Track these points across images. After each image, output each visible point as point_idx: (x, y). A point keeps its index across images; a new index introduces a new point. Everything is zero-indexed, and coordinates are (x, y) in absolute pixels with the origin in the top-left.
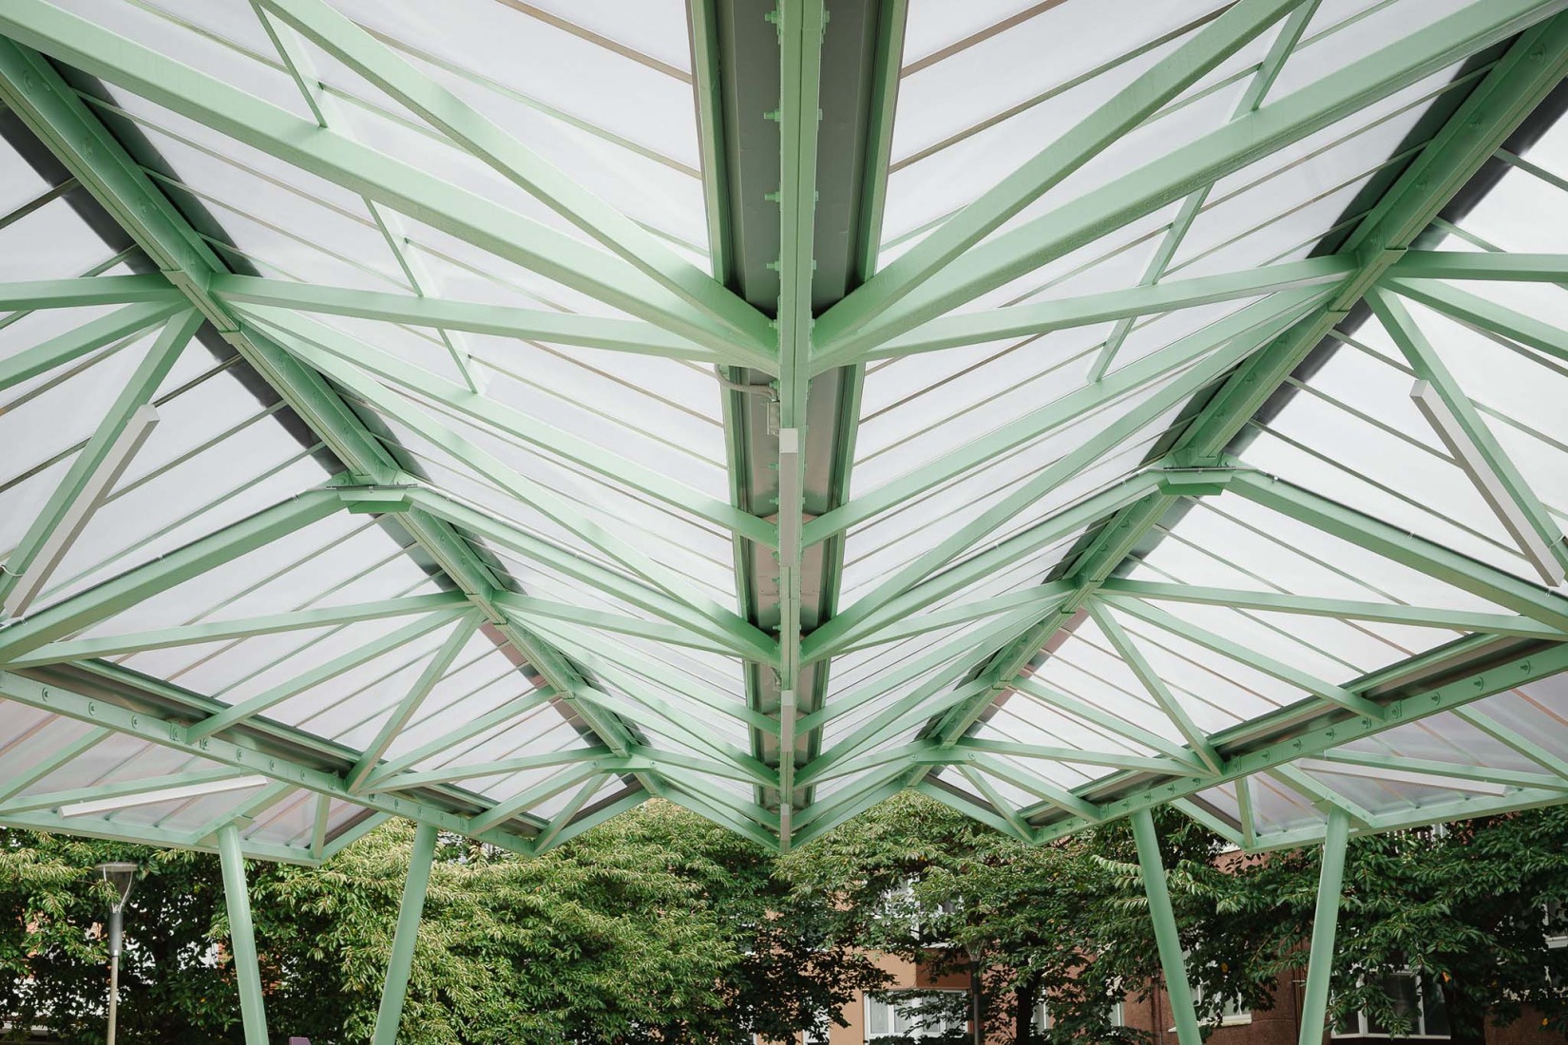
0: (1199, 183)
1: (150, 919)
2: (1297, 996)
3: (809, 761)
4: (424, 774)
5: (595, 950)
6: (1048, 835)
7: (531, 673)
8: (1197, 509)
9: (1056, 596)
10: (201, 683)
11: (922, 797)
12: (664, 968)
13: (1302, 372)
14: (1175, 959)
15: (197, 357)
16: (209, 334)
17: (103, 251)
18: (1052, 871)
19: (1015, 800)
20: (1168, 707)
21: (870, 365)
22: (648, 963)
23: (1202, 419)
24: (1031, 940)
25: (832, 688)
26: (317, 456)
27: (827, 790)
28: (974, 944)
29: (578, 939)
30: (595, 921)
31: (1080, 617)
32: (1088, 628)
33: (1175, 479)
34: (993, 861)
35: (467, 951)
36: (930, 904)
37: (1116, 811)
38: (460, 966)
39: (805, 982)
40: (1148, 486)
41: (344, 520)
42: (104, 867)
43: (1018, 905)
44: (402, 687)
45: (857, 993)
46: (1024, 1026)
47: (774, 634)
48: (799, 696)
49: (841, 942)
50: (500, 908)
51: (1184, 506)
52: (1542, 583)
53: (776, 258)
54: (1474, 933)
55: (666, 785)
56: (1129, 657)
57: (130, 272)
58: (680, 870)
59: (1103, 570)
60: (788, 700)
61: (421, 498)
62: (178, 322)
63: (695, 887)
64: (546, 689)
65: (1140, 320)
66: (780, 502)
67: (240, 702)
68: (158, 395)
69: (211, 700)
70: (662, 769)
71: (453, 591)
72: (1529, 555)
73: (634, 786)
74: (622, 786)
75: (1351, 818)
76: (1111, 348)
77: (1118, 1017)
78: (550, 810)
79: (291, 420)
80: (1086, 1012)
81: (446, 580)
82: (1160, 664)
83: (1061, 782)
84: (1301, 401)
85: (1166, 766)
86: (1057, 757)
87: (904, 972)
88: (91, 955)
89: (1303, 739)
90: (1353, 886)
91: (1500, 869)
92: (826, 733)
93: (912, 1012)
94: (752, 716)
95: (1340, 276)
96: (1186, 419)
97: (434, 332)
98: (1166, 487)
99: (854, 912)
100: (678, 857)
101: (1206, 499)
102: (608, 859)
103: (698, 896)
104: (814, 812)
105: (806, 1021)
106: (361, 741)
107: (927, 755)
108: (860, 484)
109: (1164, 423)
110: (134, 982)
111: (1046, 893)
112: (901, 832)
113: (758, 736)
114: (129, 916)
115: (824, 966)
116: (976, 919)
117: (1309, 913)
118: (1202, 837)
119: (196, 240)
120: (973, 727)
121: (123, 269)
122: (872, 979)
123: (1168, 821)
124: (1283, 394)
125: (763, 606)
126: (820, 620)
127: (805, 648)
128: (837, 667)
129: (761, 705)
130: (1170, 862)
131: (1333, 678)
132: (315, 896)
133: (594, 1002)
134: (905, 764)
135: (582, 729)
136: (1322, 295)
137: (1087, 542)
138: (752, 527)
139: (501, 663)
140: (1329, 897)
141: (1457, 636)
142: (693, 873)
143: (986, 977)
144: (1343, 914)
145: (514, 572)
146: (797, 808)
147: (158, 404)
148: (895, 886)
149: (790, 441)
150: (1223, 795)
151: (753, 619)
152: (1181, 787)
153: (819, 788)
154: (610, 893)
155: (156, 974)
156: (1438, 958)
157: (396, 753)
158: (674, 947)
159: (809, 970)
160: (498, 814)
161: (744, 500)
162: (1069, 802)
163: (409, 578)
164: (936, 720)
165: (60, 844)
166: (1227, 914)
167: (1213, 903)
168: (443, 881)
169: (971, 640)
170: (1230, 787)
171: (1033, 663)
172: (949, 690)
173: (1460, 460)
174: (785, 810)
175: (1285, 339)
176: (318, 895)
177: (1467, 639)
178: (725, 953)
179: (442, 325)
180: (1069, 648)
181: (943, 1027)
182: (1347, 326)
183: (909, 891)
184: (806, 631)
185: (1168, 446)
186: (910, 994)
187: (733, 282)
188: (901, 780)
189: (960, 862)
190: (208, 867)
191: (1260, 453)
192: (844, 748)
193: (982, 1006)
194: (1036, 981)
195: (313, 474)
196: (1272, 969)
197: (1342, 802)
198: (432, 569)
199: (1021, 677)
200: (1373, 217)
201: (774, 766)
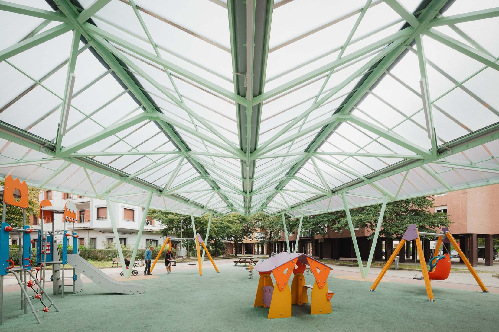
0: (293, 140)
1: (185, 223)
2: (297, 233)
3: (250, 208)
4: (211, 208)
5: (229, 227)
6: (274, 216)
7: (222, 198)
8: (290, 181)
9: (276, 190)
10: (188, 197)
11: (261, 212)
12: (235, 229)
13: (302, 165)
14: (286, 229)
15: (185, 161)
16: (187, 158)
17: (175, 148)
18: (274, 220)
19: (271, 212)
20: (286, 203)
21: (257, 160)
22: (234, 229)
23: (292, 171)
24: (271, 227)
25: (252, 200)
26: (199, 173)
27: (252, 211)
28: (266, 227)
29: (227, 226)
30: (229, 225)
31: (278, 193)
32: (279, 194)
33: (288, 177)
34: (268, 219)
35: (216, 227)
36: (262, 224)
37: (280, 214)
38: (216, 229)
39: (249, 231)
40: (286, 178)
41: (202, 180)
42: (180, 217)
43: (270, 224)
44: (208, 199)
45: (254, 232)
46: (270, 236)
47: (246, 193)
48: (249, 200)
49: (253, 227)
50: (219, 223)
51: (289, 181)
52: (325, 189)
53: (246, 145)
54: (314, 226)
55: (235, 210)
56: (283, 197)
57: (178, 150)
58: (237, 220)
59: (280, 188)
60: (248, 200)
61: (210, 178)
62: (183, 156)
63: (238, 221)
64: (223, 200)
65: (286, 157)
66: (247, 177)
67: (192, 199)
68: (181, 165)
69: (189, 199)
70: (235, 208)
71: (213, 188)
72: (324, 186)
73: (232, 210)
74: (231, 210)
75: (304, 215)
76: (282, 161)
77: (279, 235)
78: (224, 212)
79: (196, 168)
80: (277, 234)
81: (213, 187)
82: (286, 198)
83: (275, 211)
84: (302, 169)
85: (286, 209)
86: (275, 208)
87: (259, 230)
88: (180, 226)
89: (300, 206)
90: (303, 222)
91: (317, 220)
92: (252, 205)
93: (260, 234)
94: (244, 202)
95: (307, 154)
96: (290, 171)
97: (209, 157)
98: (287, 178)
99: (254, 224)
100: (237, 218)
101: (292, 180)
102: (230, 218)
103: (239, 222)
104: (250, 213)
105: (249, 235)
106: (204, 204)
107: (262, 208)
108: (255, 175)
109: (287, 171)
110: (184, 229)
111: (273, 223)
112: (259, 216)
113: (245, 204)
114: (183, 222)
115: (251, 229)
116: (266, 225)
117: (299, 225)
118: (289, 217)
119: (185, 147)
120: (267, 205)
121: (177, 150)
122: (256, 231)
123: (286, 215)
124: (300, 168)
125: (245, 190)
126: (251, 191)
127: (249, 195)
128: (253, 197)
129: (245, 201)
130: (285, 219)
131: (303, 200)
132: (201, 221)
133: (228, 232)
134: (259, 209)
135: (227, 204)
136: (305, 156)
137: (279, 185)
138: (244, 180)
139: (218, 196)
140: (301, 223)
141: (316, 195)
142: (238, 220)
143: (267, 231)
144: (302, 225)
145: (220, 186)
146: (249, 213)
147: (182, 166)
148: (258, 222)
149: (248, 168)
150: (291, 212)
151: (244, 191)
152: (287, 211)
153: (251, 211)
154: (230, 222)
155: (186, 228)
156: (311, 228)
157: (208, 206)
158: (236, 227)
159: (250, 230)
160: (218, 213)
161: (243, 177)
162: (276, 213)
163: (209, 187)
164: (263, 204)
165: (176, 215)
166: (291, 224)
167: (290, 223)
168: (214, 220)
169: (267, 195)
170: (292, 211)
171: (273, 198)
172: (264, 200)
173: (318, 176)
174: (247, 213)
175: (301, 161)
176: (202, 221)
177: (317, 195)
178: (242, 228)
179: (211, 156)
180: (277, 196)
181: (263, 236)
182: (307, 160)
183: (260, 222)
184: (249, 193)
185: (288, 173)
186: (260, 232)
187: (242, 149)
188: (259, 210)
189: (265, 219)
190: (190, 218)
191: (297, 175)
192: (254, 206)
193: (266, 234)
194: (272, 231)
195: (198, 175)
196: (295, 230)
197: (303, 213)
198: (211, 186)
199: (272, 200)
200: (311, 147)
201: (246, 208)
